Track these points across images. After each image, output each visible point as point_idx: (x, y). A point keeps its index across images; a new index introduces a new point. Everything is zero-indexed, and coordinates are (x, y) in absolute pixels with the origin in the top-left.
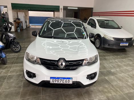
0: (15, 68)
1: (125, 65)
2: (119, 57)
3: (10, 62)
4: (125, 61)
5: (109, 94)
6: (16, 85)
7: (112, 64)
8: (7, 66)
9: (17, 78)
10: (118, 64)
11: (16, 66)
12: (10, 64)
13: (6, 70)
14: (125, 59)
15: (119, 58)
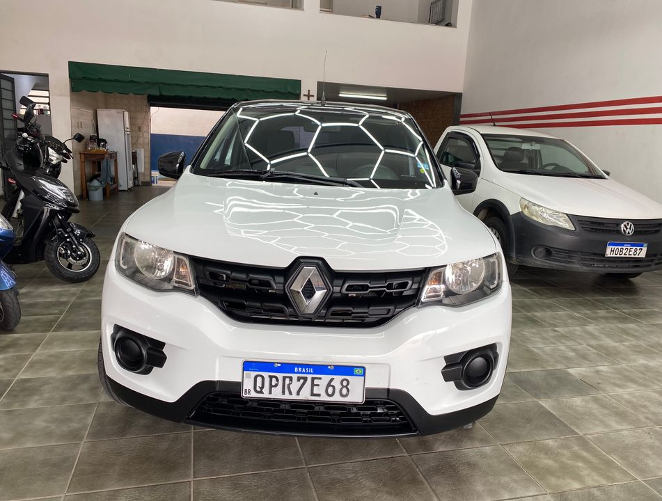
0: (56, 350)
1: (639, 351)
2: (602, 313)
3: (37, 320)
4: (636, 331)
5: (569, 481)
6: (53, 426)
7: (569, 343)
8: (20, 339)
9: (65, 393)
10: (601, 342)
11: (66, 341)
12: (34, 331)
13: (10, 354)
14: (634, 322)
15: (606, 318)
